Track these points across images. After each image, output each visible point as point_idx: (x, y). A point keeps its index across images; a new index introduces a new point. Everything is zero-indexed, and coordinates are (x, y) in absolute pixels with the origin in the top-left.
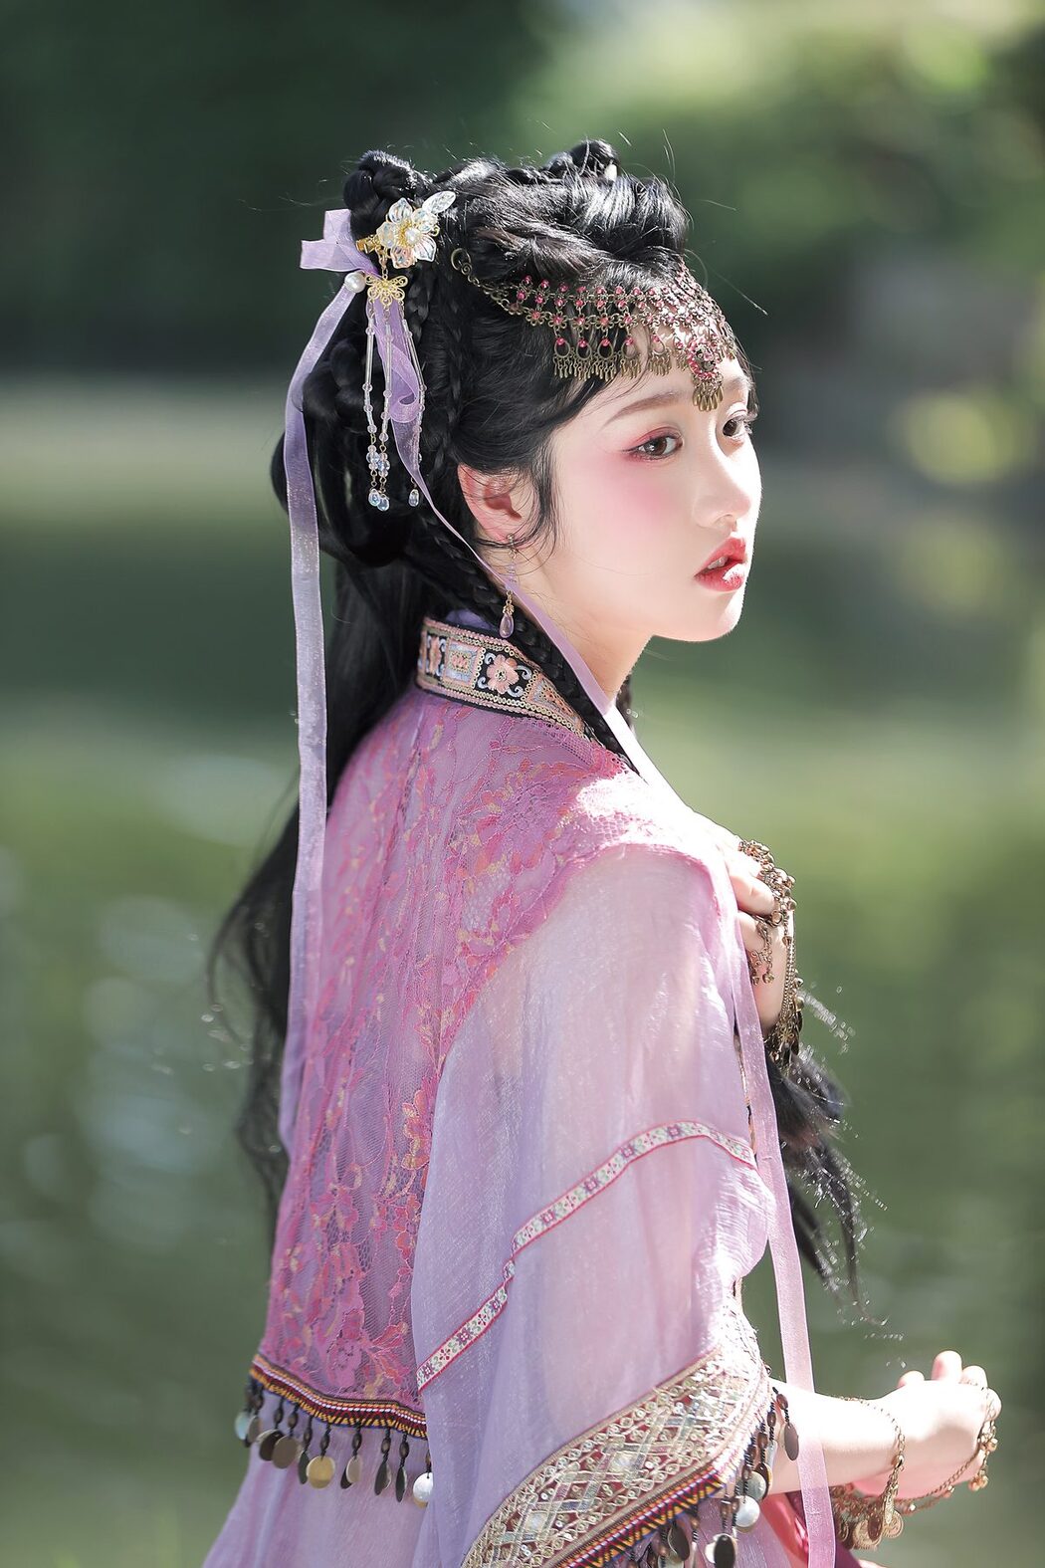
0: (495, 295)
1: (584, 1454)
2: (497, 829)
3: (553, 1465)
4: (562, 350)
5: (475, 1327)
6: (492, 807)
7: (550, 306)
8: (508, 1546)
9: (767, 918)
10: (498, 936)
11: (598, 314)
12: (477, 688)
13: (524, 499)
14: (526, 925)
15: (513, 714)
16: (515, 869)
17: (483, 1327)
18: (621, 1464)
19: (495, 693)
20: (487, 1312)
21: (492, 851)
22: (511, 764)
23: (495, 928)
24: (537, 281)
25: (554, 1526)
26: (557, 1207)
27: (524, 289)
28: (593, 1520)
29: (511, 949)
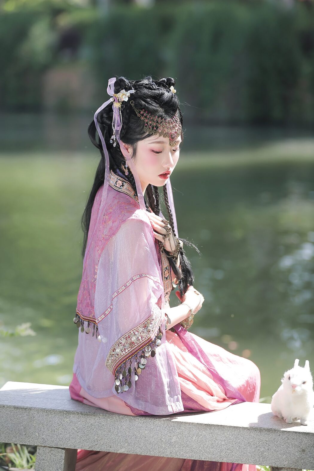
0: (136, 111)
1: (126, 337)
2: (111, 215)
3: (121, 339)
4: (146, 127)
5: (107, 313)
6: (110, 210)
7: (146, 117)
8: (113, 354)
9: (165, 235)
10: (109, 235)
11: (154, 122)
12: (114, 185)
13: (131, 150)
14: (114, 234)
15: (119, 192)
16: (113, 223)
17: (108, 312)
18: (134, 339)
19: (117, 187)
20: (109, 310)
21: (110, 219)
22: (116, 201)
23: (109, 234)
24: (145, 111)
25: (121, 351)
26: (127, 284)
27: (142, 112)
28: (129, 349)
29: (111, 238)
